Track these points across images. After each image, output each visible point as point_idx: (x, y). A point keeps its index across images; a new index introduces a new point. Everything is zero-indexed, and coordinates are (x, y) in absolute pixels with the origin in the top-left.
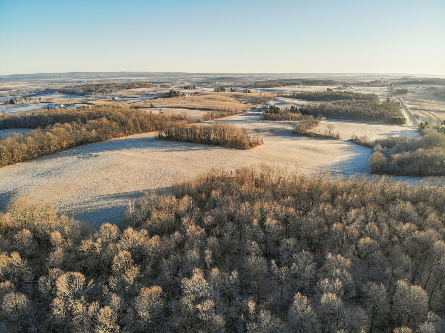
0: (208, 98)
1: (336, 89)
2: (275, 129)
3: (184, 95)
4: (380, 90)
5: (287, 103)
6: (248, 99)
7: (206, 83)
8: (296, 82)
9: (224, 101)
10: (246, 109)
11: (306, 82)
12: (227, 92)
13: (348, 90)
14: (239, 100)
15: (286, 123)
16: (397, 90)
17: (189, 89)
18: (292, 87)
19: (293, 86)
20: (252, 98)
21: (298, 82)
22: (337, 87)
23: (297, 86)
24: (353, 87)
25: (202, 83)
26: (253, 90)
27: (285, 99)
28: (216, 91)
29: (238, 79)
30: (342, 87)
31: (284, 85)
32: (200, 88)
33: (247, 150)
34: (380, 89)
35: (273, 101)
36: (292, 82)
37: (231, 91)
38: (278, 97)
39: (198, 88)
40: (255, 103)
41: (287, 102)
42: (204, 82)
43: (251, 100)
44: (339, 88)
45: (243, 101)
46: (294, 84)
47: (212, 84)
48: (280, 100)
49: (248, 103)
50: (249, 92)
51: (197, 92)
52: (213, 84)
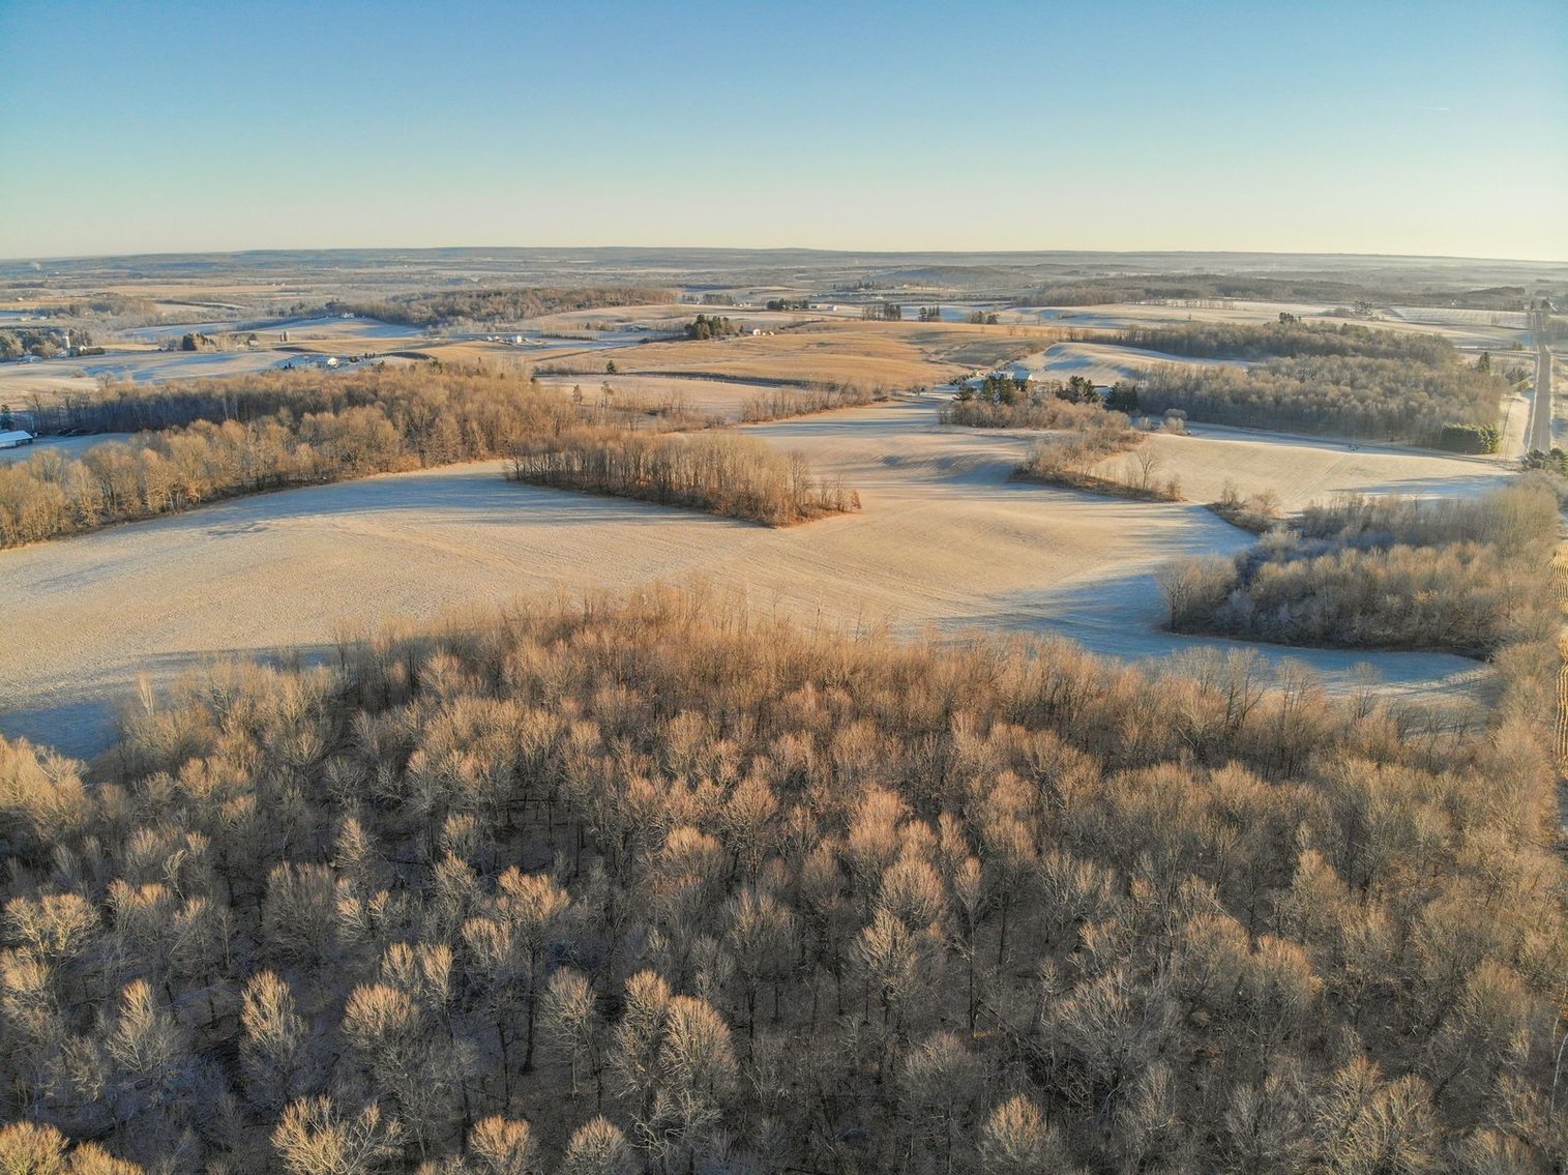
0: (822, 344)
1: (1327, 314)
2: (958, 458)
3: (745, 330)
4: (1495, 324)
5: (1090, 364)
6: (957, 348)
7: (867, 287)
8: (1187, 286)
9: (868, 354)
10: (923, 384)
11: (1230, 288)
12: (910, 321)
13: (1371, 320)
14: (923, 352)
15: (1014, 437)
16: (1554, 323)
17: (787, 309)
18: (1165, 305)
19: (1169, 301)
20: (974, 343)
21: (1199, 287)
22: (1332, 308)
23: (1181, 302)
24: (1398, 310)
25: (855, 289)
26: (1008, 315)
27: (1093, 350)
28: (869, 318)
29: (996, 272)
30: (1351, 309)
31: (1134, 299)
32: (827, 306)
33: (779, 528)
34: (1494, 320)
35: (1046, 355)
36: (1179, 286)
37: (922, 320)
38: (1072, 341)
39: (819, 306)
40: (976, 361)
41: (1091, 360)
42: (861, 286)
43: (970, 351)
44: (1339, 314)
45: (937, 353)
46: (1179, 294)
47: (886, 292)
48: (1073, 351)
49: (951, 361)
50: (992, 320)
51: (799, 320)
52: (891, 291)
